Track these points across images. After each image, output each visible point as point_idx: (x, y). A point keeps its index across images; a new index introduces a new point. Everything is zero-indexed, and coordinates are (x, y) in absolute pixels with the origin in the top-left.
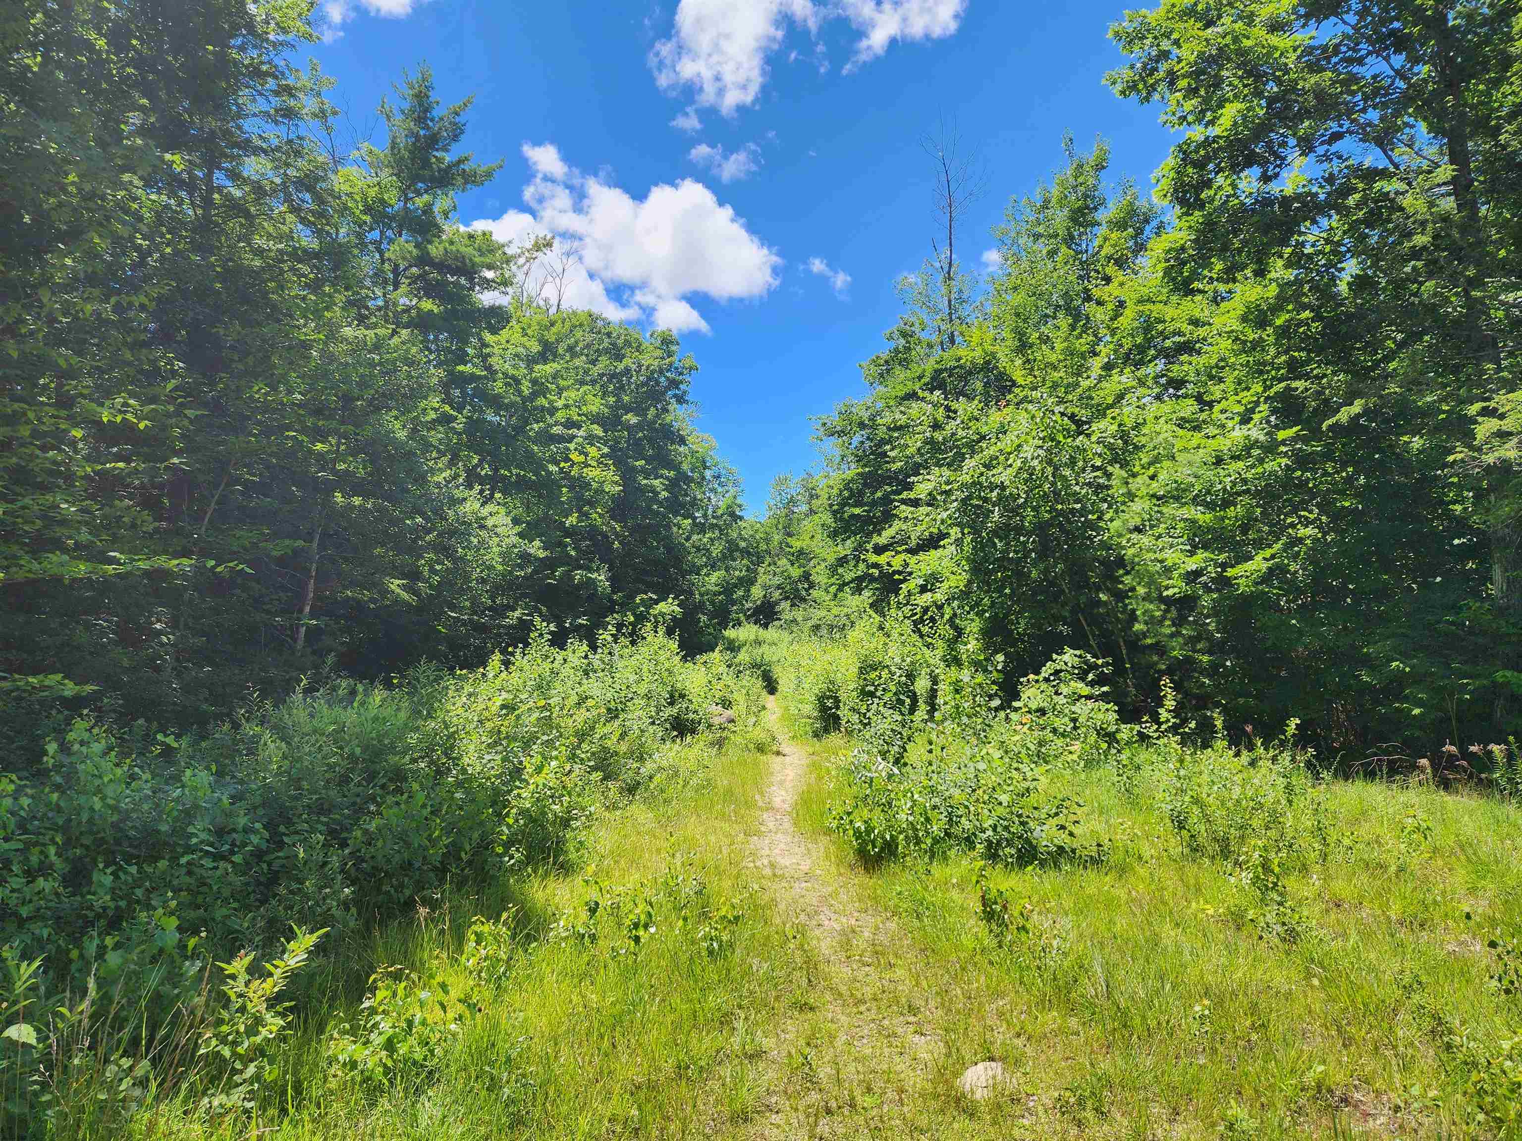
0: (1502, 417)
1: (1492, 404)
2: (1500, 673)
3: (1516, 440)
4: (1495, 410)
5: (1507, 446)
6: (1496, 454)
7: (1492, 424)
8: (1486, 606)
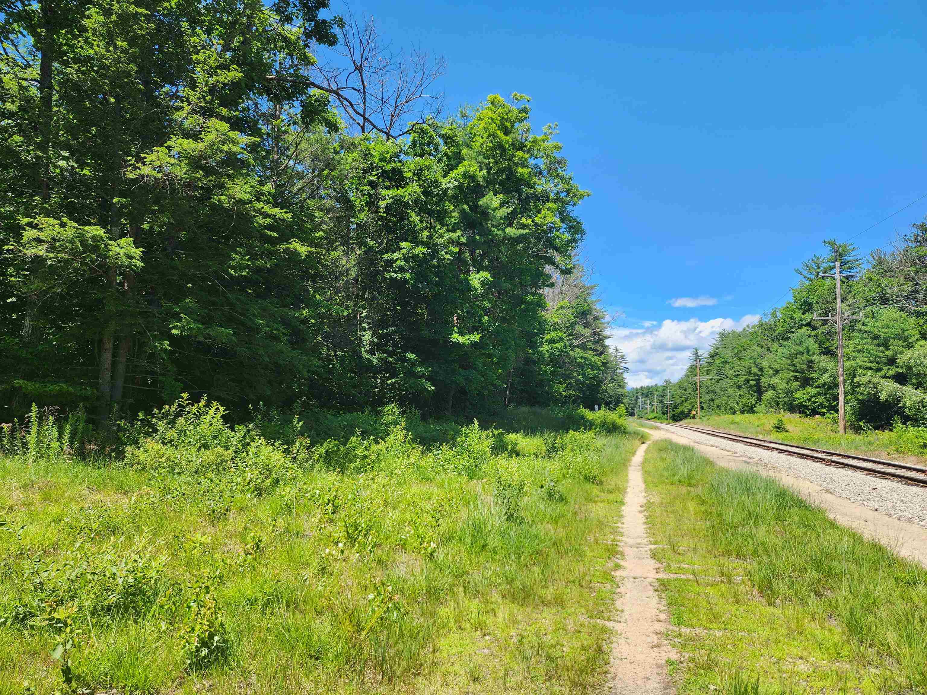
0: (41, 230)
1: (36, 221)
2: (17, 381)
3: (46, 246)
4: (37, 225)
5: (40, 248)
6: (33, 251)
7: (35, 233)
8: (17, 340)
